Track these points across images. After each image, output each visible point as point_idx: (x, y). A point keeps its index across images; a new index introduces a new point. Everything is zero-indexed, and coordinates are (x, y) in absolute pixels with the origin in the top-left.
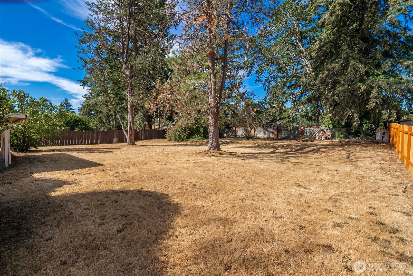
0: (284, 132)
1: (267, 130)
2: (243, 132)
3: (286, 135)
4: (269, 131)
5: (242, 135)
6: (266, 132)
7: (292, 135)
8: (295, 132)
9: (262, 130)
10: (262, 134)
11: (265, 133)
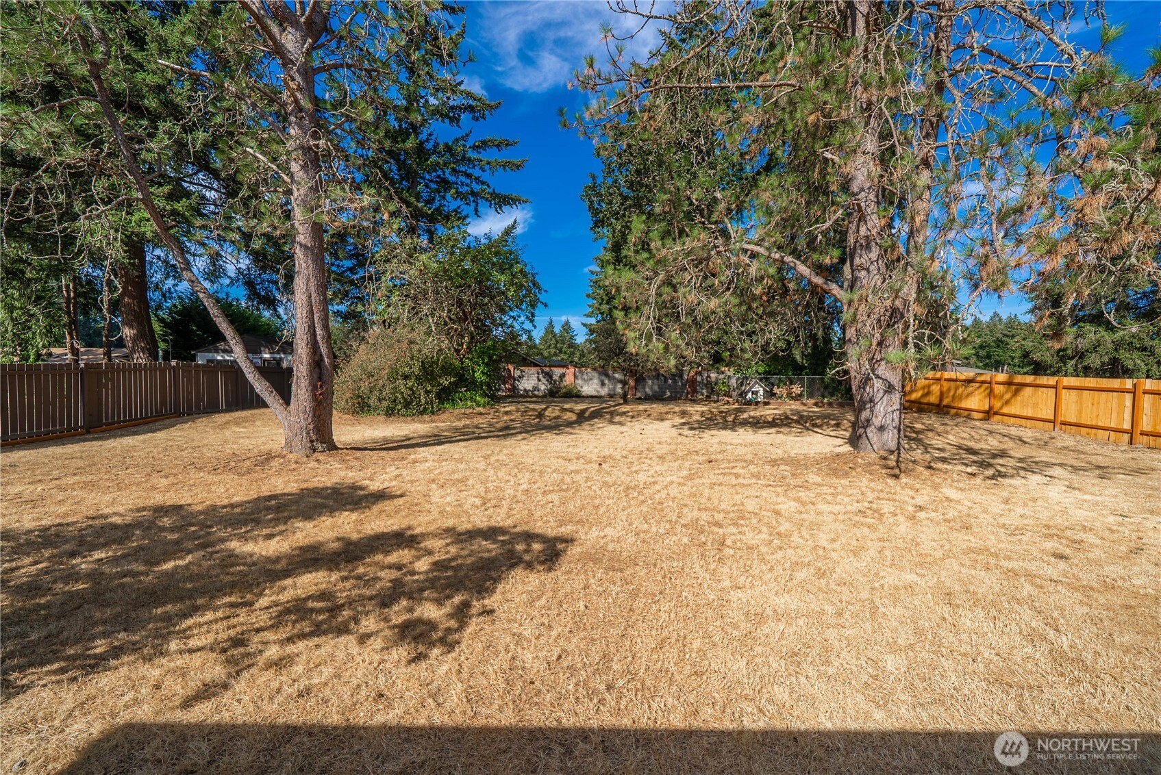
0: (650, 382)
1: (607, 375)
2: (539, 380)
3: (656, 388)
4: (614, 378)
5: (536, 388)
6: (606, 382)
7: (670, 387)
8: (675, 381)
9: (595, 374)
10: (595, 386)
11: (603, 384)
